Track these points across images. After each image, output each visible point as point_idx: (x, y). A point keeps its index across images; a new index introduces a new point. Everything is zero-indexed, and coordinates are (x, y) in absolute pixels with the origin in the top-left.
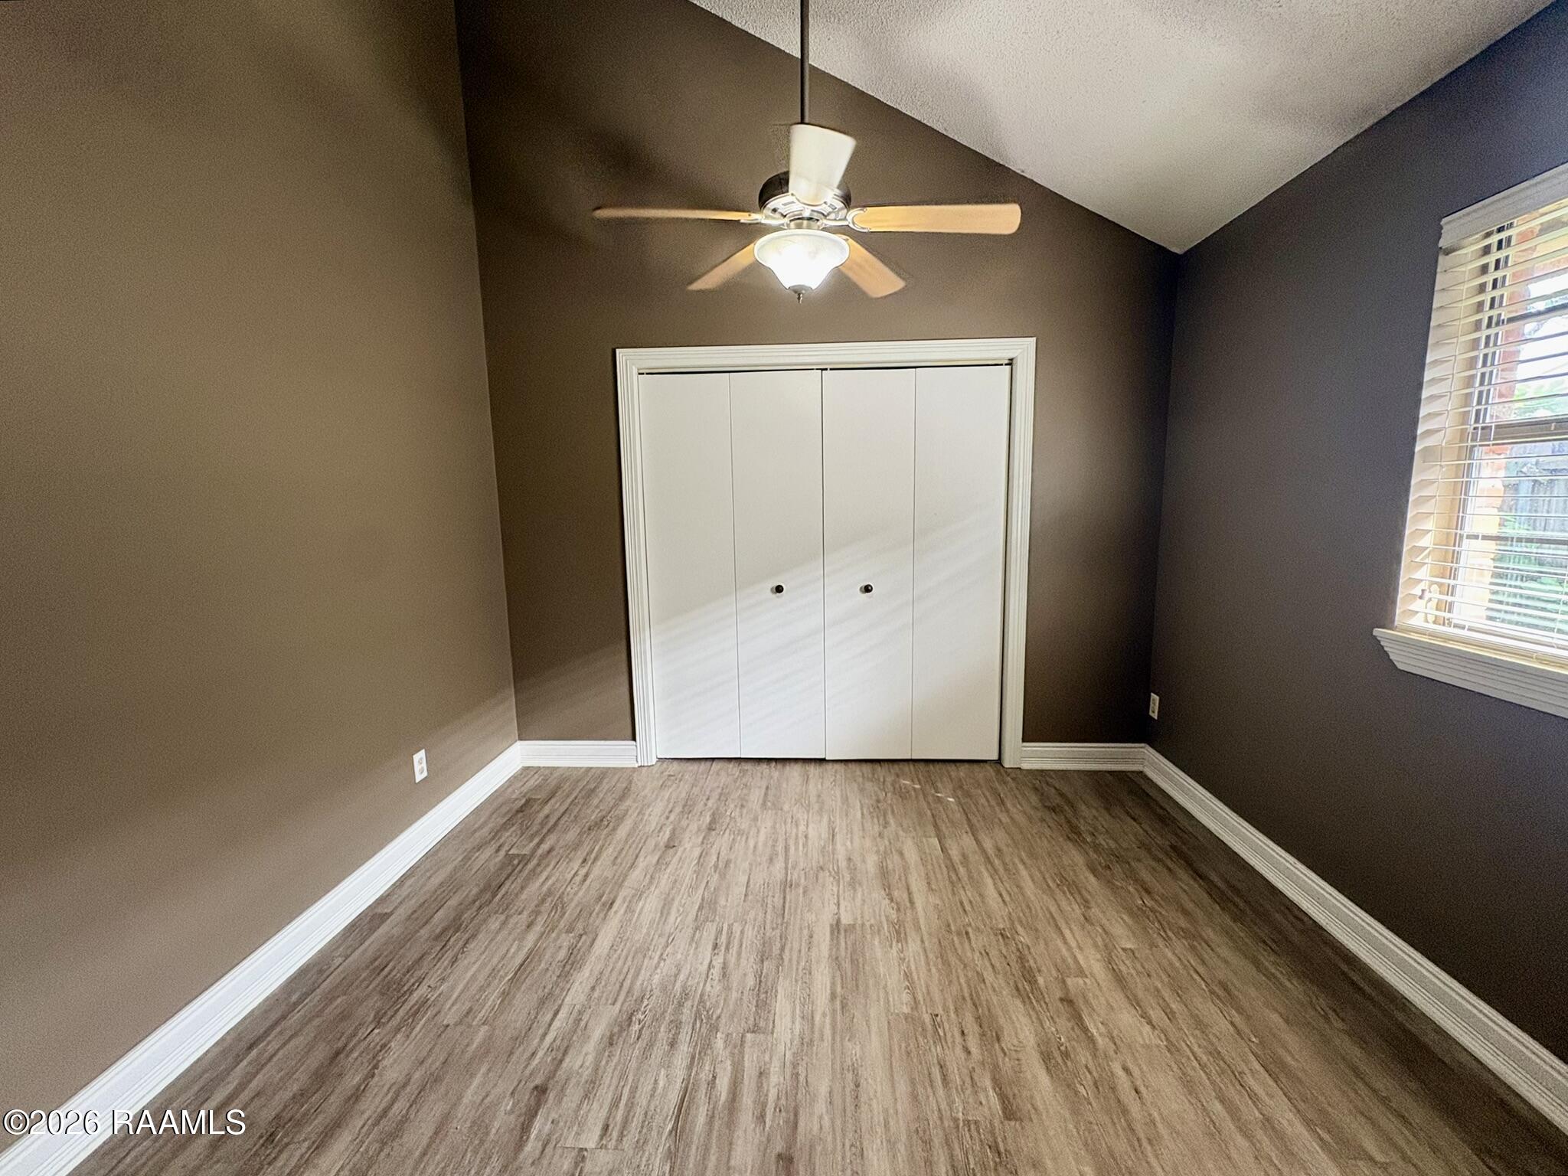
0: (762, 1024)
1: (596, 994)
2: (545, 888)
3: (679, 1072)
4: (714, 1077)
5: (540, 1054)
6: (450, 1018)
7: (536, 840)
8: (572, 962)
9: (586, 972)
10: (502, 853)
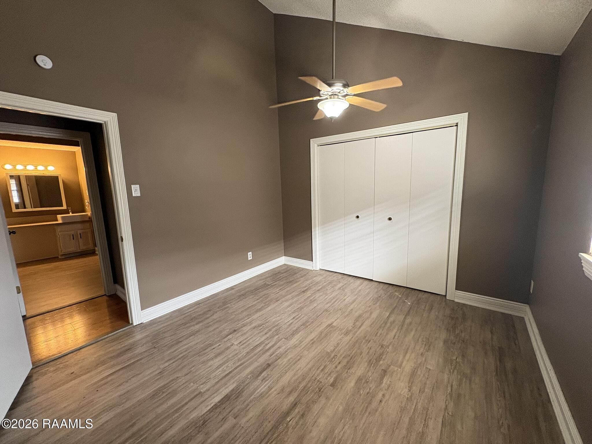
0: (289, 338)
1: (259, 318)
2: (267, 293)
3: (262, 339)
4: (269, 343)
5: (240, 324)
6: (229, 312)
7: (274, 281)
8: (260, 310)
9: (261, 313)
10: (264, 283)
